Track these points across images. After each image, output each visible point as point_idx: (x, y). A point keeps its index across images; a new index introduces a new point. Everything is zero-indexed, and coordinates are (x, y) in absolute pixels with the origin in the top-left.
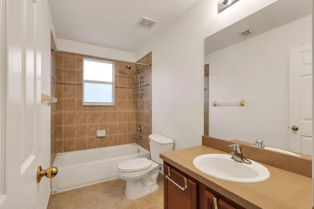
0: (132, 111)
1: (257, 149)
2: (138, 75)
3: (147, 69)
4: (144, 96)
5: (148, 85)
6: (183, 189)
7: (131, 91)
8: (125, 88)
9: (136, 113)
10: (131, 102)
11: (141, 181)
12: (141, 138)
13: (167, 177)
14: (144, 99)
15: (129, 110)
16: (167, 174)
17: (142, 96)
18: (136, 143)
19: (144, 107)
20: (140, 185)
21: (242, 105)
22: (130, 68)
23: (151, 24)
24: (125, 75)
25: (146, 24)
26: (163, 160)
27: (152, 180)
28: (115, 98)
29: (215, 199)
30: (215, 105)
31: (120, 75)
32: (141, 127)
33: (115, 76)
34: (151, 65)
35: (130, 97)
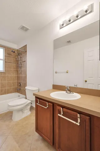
0: (15, 75)
1: (75, 88)
2: (19, 56)
3: (24, 53)
4: (22, 67)
5: (25, 61)
6: (46, 108)
7: (15, 65)
8: (11, 63)
9: (18, 77)
10: (15, 70)
11: (21, 110)
12: (20, 89)
13: (37, 104)
14: (23, 69)
15: (14, 75)
16: (38, 103)
17: (21, 67)
18: (18, 92)
19: (23, 73)
20: (21, 113)
21: (67, 72)
22: (14, 52)
23: (27, 30)
24: (11, 56)
25: (24, 29)
26: (35, 96)
27: (27, 110)
28: (5, 68)
29: (62, 109)
30: (56, 73)
31: (8, 55)
32: (20, 84)
33: (5, 56)
34: (26, 51)
35: (14, 68)
